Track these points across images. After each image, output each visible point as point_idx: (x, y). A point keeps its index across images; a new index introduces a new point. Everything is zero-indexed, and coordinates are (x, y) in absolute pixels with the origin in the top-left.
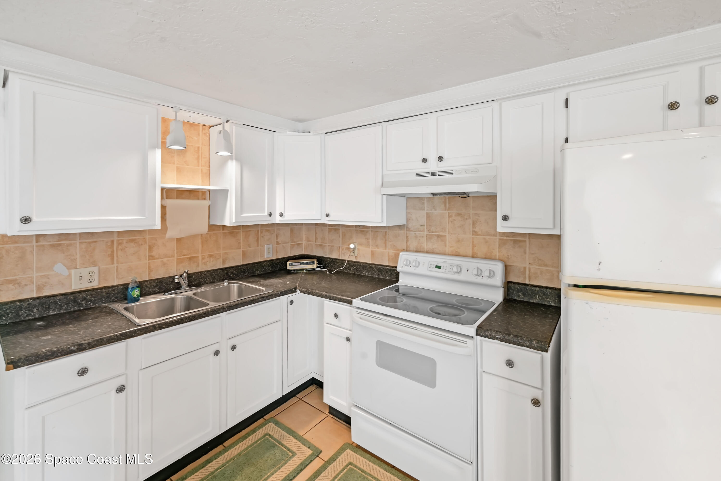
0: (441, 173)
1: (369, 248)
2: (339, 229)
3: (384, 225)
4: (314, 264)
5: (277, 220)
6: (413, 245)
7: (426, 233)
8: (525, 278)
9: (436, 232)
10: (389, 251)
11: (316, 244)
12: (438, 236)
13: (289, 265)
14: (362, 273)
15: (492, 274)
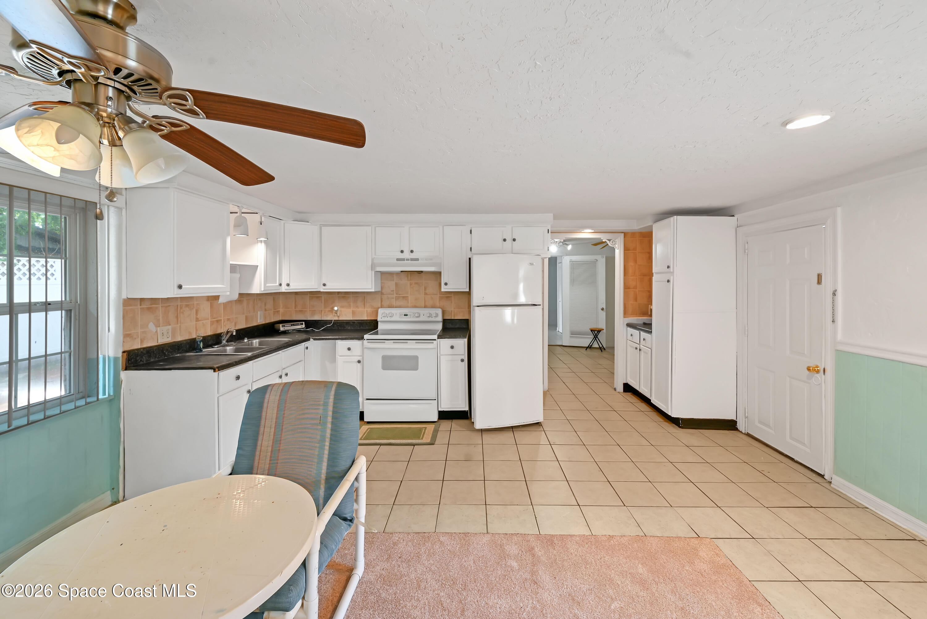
0: (412, 260)
1: (351, 309)
2: (322, 297)
3: (373, 290)
4: (303, 325)
5: (284, 289)
6: (386, 303)
7: (395, 295)
8: (452, 316)
9: (402, 295)
10: (367, 309)
11: (295, 310)
12: (403, 297)
13: (282, 327)
14: (345, 327)
15: (437, 315)
